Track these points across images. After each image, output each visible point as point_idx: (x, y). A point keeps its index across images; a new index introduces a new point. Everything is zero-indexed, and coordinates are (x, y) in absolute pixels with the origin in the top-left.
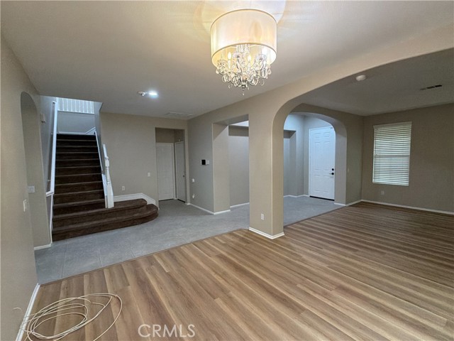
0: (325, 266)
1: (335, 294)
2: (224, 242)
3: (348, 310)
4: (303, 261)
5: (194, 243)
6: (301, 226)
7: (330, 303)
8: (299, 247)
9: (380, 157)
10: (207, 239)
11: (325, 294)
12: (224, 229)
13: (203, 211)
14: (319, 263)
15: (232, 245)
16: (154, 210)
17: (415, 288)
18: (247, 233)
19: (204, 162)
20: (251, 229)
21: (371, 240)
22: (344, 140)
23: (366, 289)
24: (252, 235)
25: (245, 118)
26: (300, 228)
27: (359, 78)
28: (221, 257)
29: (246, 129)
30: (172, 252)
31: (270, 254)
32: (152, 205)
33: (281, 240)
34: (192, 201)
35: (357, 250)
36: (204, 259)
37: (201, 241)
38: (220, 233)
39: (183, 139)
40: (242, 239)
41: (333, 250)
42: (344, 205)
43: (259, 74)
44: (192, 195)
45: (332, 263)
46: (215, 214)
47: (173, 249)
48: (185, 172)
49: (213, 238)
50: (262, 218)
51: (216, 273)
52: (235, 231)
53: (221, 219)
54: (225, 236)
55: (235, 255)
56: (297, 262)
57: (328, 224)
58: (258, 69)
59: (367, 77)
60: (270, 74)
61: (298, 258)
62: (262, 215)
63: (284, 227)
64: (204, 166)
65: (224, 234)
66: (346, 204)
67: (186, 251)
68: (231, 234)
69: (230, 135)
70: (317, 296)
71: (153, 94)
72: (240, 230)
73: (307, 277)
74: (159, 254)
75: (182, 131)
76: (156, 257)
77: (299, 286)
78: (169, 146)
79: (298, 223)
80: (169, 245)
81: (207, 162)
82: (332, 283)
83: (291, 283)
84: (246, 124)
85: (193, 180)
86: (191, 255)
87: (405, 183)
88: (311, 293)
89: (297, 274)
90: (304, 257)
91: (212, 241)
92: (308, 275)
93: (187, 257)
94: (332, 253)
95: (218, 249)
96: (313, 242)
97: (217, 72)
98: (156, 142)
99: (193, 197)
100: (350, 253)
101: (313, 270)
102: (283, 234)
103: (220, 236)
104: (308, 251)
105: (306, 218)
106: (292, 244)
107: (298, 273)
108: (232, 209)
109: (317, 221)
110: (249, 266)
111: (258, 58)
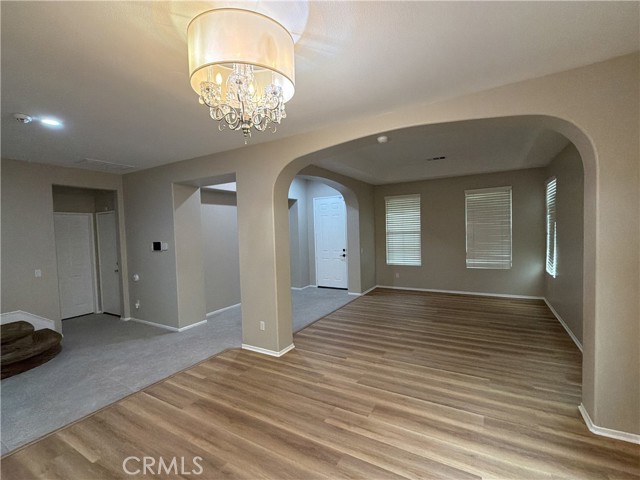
0: (354, 382)
1: (373, 419)
2: (203, 377)
3: (391, 437)
4: (326, 381)
5: (146, 390)
6: (314, 331)
7: (369, 435)
8: (318, 362)
9: (392, 233)
10: (170, 377)
11: (361, 424)
12: (200, 354)
13: (157, 328)
14: (347, 380)
15: (219, 379)
16: (54, 340)
17: (449, 386)
18: (240, 354)
19: (157, 246)
20: (245, 347)
21: (397, 336)
22: (356, 213)
23: (404, 402)
24: (249, 357)
25: (231, 178)
26: (314, 333)
27: (382, 139)
28: (203, 405)
29: (232, 195)
30: (101, 417)
31: (280, 381)
32: (47, 331)
33: (292, 356)
34: (134, 312)
35: (384, 352)
36: (170, 416)
37: (160, 383)
38: (194, 362)
39: (113, 207)
40: (234, 366)
41: (359, 357)
42: (360, 294)
43: (268, 115)
44: (136, 302)
45: (361, 376)
46: (180, 330)
47: (101, 411)
48: (119, 263)
49: (183, 374)
50: (263, 327)
51: (196, 436)
52: (218, 355)
53: (193, 338)
54: (205, 365)
55: (225, 395)
56: (318, 385)
57: (346, 323)
58: (268, 106)
59: (389, 139)
60: (285, 117)
61: (318, 379)
62: (262, 323)
63: (294, 335)
64: (157, 253)
65: (203, 362)
66: (362, 292)
67: (131, 407)
68: (213, 360)
69: (202, 202)
70: (352, 429)
71: (51, 122)
72: (228, 351)
73: (335, 405)
74: (70, 429)
75: (111, 194)
76: (64, 437)
77: (328, 421)
78: (84, 219)
79: (309, 326)
80: (92, 405)
81: (164, 246)
82: (367, 404)
83: (317, 420)
84: (231, 187)
85: (137, 277)
86: (143, 414)
87: (417, 262)
88: (344, 427)
89: (321, 404)
90: (327, 375)
91: (180, 378)
92: (336, 401)
93: (135, 421)
94: (359, 362)
95: (192, 391)
96: (334, 350)
97: (201, 102)
98: (55, 210)
99: (137, 305)
100: (379, 357)
101: (339, 390)
102: (292, 347)
103: (196, 367)
104: (330, 365)
105: (318, 317)
106: (308, 359)
107: (324, 402)
108: (209, 318)
109: (333, 321)
110: (250, 409)
111: (270, 90)
